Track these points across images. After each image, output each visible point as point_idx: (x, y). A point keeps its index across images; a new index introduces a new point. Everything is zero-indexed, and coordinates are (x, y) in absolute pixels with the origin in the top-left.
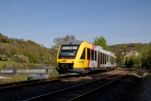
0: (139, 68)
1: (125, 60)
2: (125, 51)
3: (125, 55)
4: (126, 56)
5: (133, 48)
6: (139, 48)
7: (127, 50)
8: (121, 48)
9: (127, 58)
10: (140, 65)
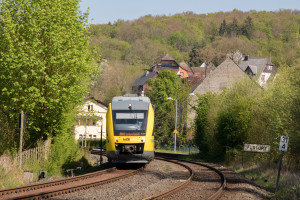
0: (275, 162)
1: (192, 116)
2: (194, 60)
3: (194, 82)
4: (201, 90)
5: (241, 40)
6: (278, 44)
7: (209, 51)
8: (173, 41)
9: (205, 101)
10: (283, 143)
